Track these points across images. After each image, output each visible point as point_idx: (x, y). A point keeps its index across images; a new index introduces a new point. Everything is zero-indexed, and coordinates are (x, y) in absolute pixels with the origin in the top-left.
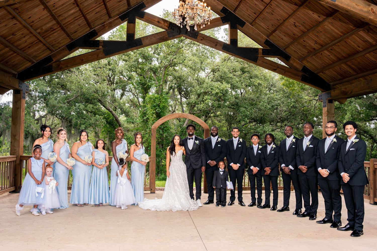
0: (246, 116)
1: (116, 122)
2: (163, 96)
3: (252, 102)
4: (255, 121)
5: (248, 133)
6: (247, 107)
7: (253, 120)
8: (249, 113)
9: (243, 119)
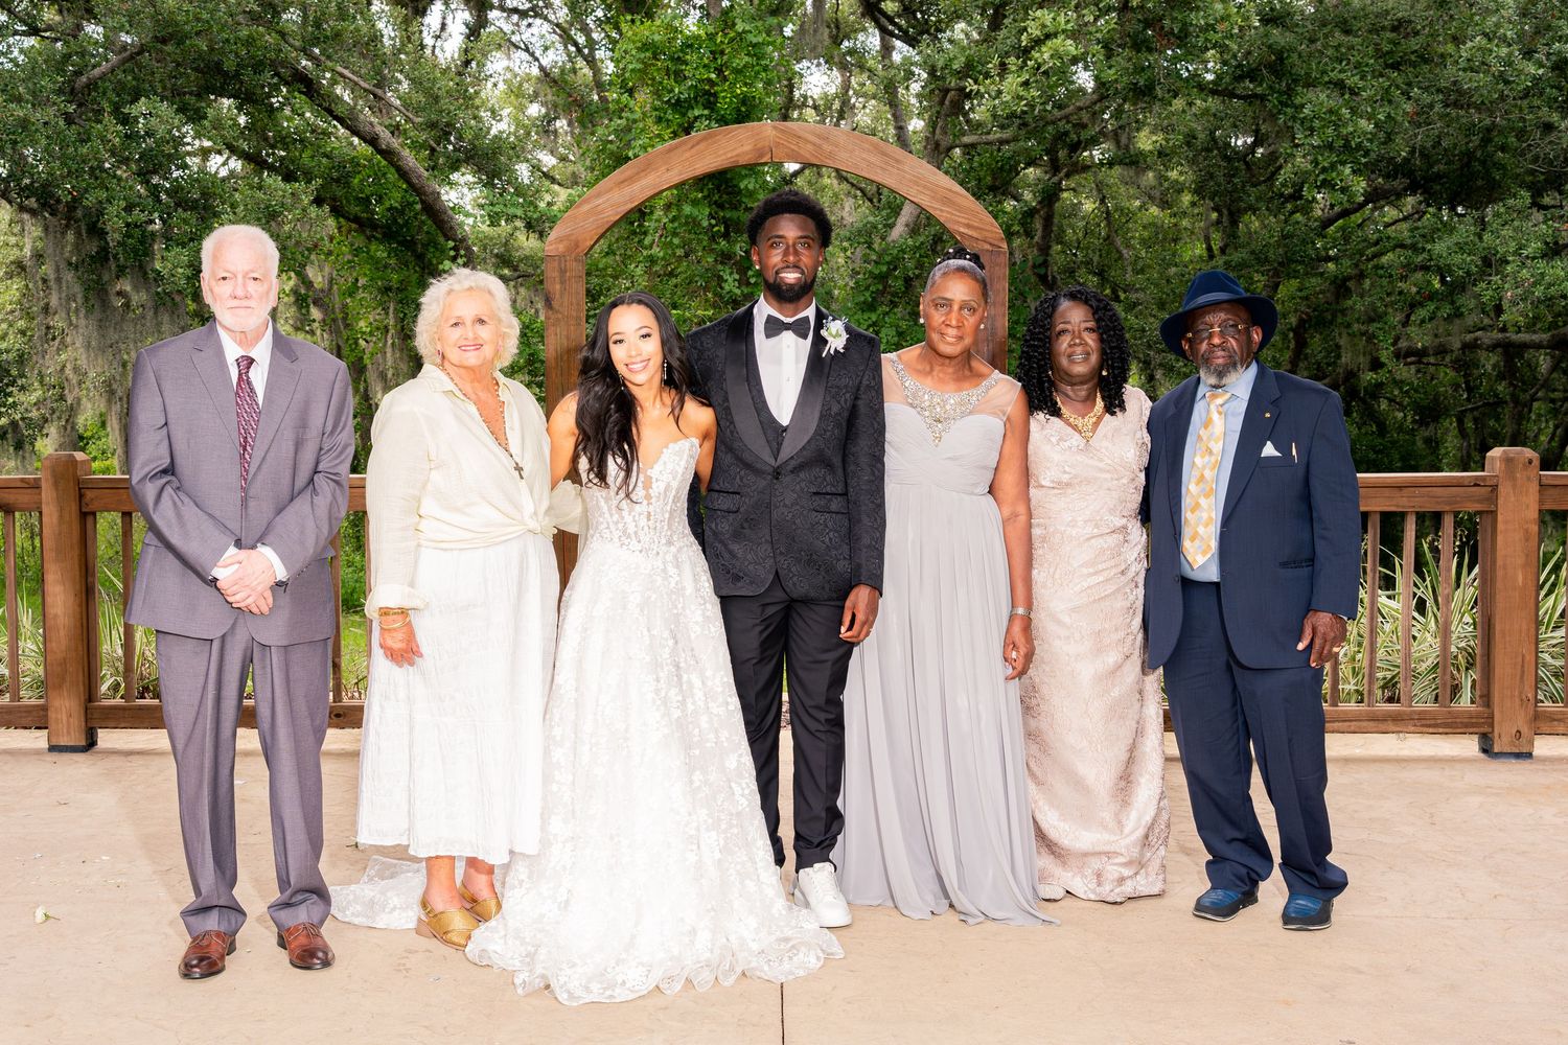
0: (1347, 145)
1: (429, 226)
2: (740, 27)
3: (1391, 41)
4: (1413, 188)
5: (1361, 276)
6: (1353, 80)
7: (1399, 183)
8: (1366, 126)
9: (1324, 170)
